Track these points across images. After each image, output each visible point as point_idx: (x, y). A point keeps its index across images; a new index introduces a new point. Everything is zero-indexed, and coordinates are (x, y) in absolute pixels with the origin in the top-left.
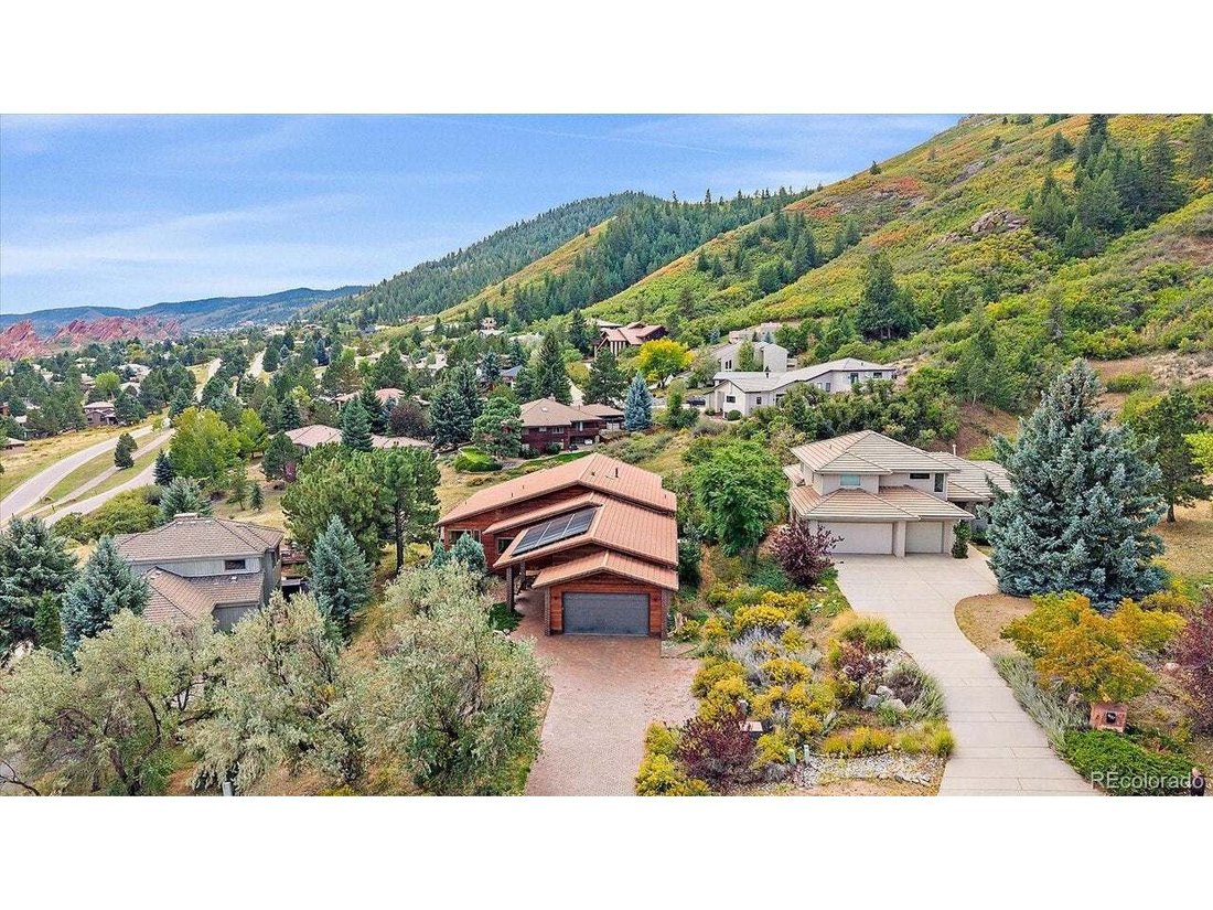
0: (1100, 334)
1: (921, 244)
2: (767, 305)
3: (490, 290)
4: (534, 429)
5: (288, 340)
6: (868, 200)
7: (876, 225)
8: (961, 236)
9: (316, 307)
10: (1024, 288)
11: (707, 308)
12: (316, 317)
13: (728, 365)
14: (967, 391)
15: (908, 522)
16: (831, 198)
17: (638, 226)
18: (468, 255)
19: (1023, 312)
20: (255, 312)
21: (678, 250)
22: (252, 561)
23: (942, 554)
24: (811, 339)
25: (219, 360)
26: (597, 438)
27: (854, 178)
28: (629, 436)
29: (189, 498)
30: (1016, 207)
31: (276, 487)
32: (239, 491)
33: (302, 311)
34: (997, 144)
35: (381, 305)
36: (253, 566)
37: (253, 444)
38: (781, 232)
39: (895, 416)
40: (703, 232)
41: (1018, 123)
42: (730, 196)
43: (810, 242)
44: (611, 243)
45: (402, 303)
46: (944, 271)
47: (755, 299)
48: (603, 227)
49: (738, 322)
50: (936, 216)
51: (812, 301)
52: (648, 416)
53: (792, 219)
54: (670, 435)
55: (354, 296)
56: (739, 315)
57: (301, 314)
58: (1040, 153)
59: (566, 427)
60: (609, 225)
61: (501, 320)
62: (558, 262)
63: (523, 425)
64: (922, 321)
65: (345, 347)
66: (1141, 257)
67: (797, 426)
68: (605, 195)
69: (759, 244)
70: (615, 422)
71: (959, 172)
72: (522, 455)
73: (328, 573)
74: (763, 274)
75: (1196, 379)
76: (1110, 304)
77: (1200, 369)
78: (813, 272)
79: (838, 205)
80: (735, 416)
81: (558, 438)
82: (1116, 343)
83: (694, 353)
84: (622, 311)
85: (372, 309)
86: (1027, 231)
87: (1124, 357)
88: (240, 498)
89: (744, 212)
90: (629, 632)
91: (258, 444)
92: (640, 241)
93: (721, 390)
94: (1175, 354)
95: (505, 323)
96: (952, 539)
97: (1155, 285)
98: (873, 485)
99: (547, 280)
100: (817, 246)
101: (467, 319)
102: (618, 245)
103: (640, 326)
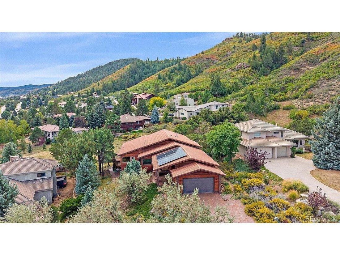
0: (277, 95)
1: (221, 72)
2: (181, 88)
3: (93, 85)
4: (124, 124)
5: (28, 99)
6: (203, 61)
7: (205, 67)
8: (233, 69)
9: (35, 90)
10: (252, 83)
11: (162, 89)
12: (36, 93)
13: (177, 104)
14: (249, 110)
15: (278, 147)
16: (193, 60)
17: (138, 67)
18: (85, 75)
19: (256, 89)
20: (14, 92)
21: (150, 74)
22: (48, 173)
23: (286, 157)
24: (199, 97)
25: (5, 106)
26: (143, 126)
27: (196, 55)
28: (154, 125)
29: (14, 150)
30: (247, 62)
31: (35, 145)
32: (23, 147)
33: (31, 91)
34: (234, 47)
35: (58, 89)
36: (48, 175)
37: (25, 131)
38: (180, 69)
39: (232, 117)
40: (157, 69)
41: (238, 42)
42: (163, 60)
43: (189, 72)
44: (131, 71)
45: (65, 89)
46: (230, 79)
47: (176, 87)
48: (128, 66)
49: (174, 93)
50: (224, 64)
51: (194, 87)
52: (158, 119)
53: (183, 65)
54: (166, 124)
55: (48, 87)
56: (174, 91)
57: (31, 92)
58: (249, 49)
59: (134, 123)
60: (130, 66)
61: (99, 93)
62: (115, 76)
63: (121, 122)
64: (228, 92)
65: (49, 101)
66: (281, 75)
67: (207, 120)
68: (126, 58)
69: (174, 72)
70: (148, 121)
71: (226, 54)
72: (121, 132)
73: (84, 176)
74: (177, 80)
75: (306, 106)
76: (277, 87)
77: (306, 103)
78: (192, 80)
79: (195, 62)
80: (185, 118)
81: (132, 126)
82: (281, 97)
83: (167, 101)
84: (137, 90)
85: (55, 90)
86: (250, 68)
87: (284, 101)
88: (23, 149)
89: (168, 64)
90: (207, 191)
91: (27, 131)
92: (139, 71)
93: (179, 111)
94: (297, 100)
95: (100, 94)
96: (290, 152)
97: (286, 82)
98: (264, 136)
99: (112, 81)
100: (191, 72)
101: (88, 93)
102: (133, 72)
103: (145, 94)
